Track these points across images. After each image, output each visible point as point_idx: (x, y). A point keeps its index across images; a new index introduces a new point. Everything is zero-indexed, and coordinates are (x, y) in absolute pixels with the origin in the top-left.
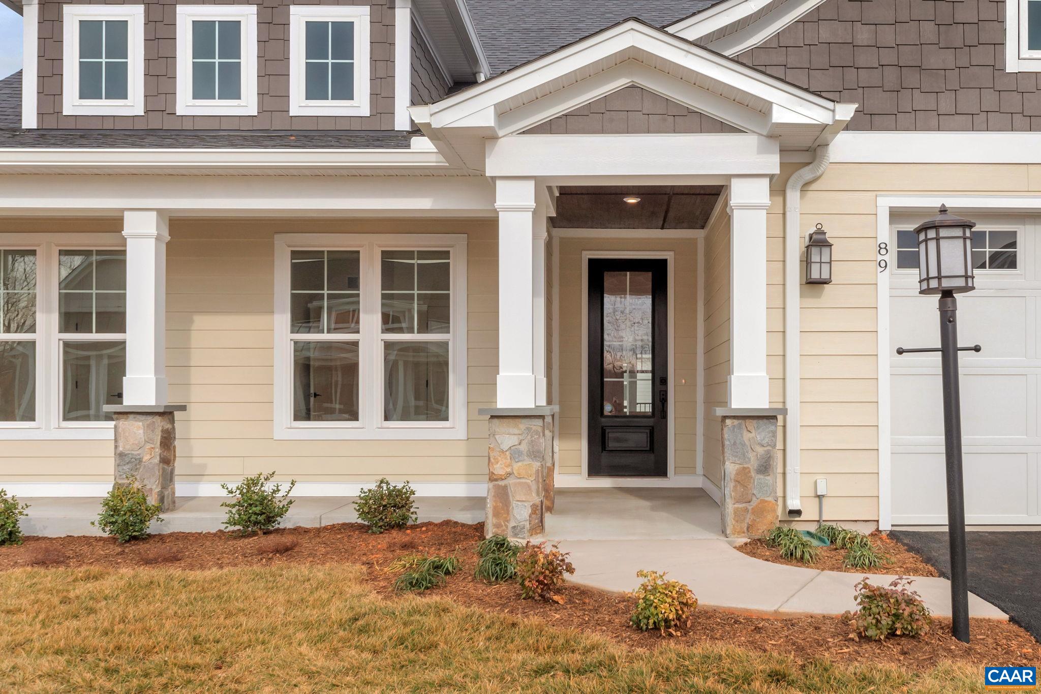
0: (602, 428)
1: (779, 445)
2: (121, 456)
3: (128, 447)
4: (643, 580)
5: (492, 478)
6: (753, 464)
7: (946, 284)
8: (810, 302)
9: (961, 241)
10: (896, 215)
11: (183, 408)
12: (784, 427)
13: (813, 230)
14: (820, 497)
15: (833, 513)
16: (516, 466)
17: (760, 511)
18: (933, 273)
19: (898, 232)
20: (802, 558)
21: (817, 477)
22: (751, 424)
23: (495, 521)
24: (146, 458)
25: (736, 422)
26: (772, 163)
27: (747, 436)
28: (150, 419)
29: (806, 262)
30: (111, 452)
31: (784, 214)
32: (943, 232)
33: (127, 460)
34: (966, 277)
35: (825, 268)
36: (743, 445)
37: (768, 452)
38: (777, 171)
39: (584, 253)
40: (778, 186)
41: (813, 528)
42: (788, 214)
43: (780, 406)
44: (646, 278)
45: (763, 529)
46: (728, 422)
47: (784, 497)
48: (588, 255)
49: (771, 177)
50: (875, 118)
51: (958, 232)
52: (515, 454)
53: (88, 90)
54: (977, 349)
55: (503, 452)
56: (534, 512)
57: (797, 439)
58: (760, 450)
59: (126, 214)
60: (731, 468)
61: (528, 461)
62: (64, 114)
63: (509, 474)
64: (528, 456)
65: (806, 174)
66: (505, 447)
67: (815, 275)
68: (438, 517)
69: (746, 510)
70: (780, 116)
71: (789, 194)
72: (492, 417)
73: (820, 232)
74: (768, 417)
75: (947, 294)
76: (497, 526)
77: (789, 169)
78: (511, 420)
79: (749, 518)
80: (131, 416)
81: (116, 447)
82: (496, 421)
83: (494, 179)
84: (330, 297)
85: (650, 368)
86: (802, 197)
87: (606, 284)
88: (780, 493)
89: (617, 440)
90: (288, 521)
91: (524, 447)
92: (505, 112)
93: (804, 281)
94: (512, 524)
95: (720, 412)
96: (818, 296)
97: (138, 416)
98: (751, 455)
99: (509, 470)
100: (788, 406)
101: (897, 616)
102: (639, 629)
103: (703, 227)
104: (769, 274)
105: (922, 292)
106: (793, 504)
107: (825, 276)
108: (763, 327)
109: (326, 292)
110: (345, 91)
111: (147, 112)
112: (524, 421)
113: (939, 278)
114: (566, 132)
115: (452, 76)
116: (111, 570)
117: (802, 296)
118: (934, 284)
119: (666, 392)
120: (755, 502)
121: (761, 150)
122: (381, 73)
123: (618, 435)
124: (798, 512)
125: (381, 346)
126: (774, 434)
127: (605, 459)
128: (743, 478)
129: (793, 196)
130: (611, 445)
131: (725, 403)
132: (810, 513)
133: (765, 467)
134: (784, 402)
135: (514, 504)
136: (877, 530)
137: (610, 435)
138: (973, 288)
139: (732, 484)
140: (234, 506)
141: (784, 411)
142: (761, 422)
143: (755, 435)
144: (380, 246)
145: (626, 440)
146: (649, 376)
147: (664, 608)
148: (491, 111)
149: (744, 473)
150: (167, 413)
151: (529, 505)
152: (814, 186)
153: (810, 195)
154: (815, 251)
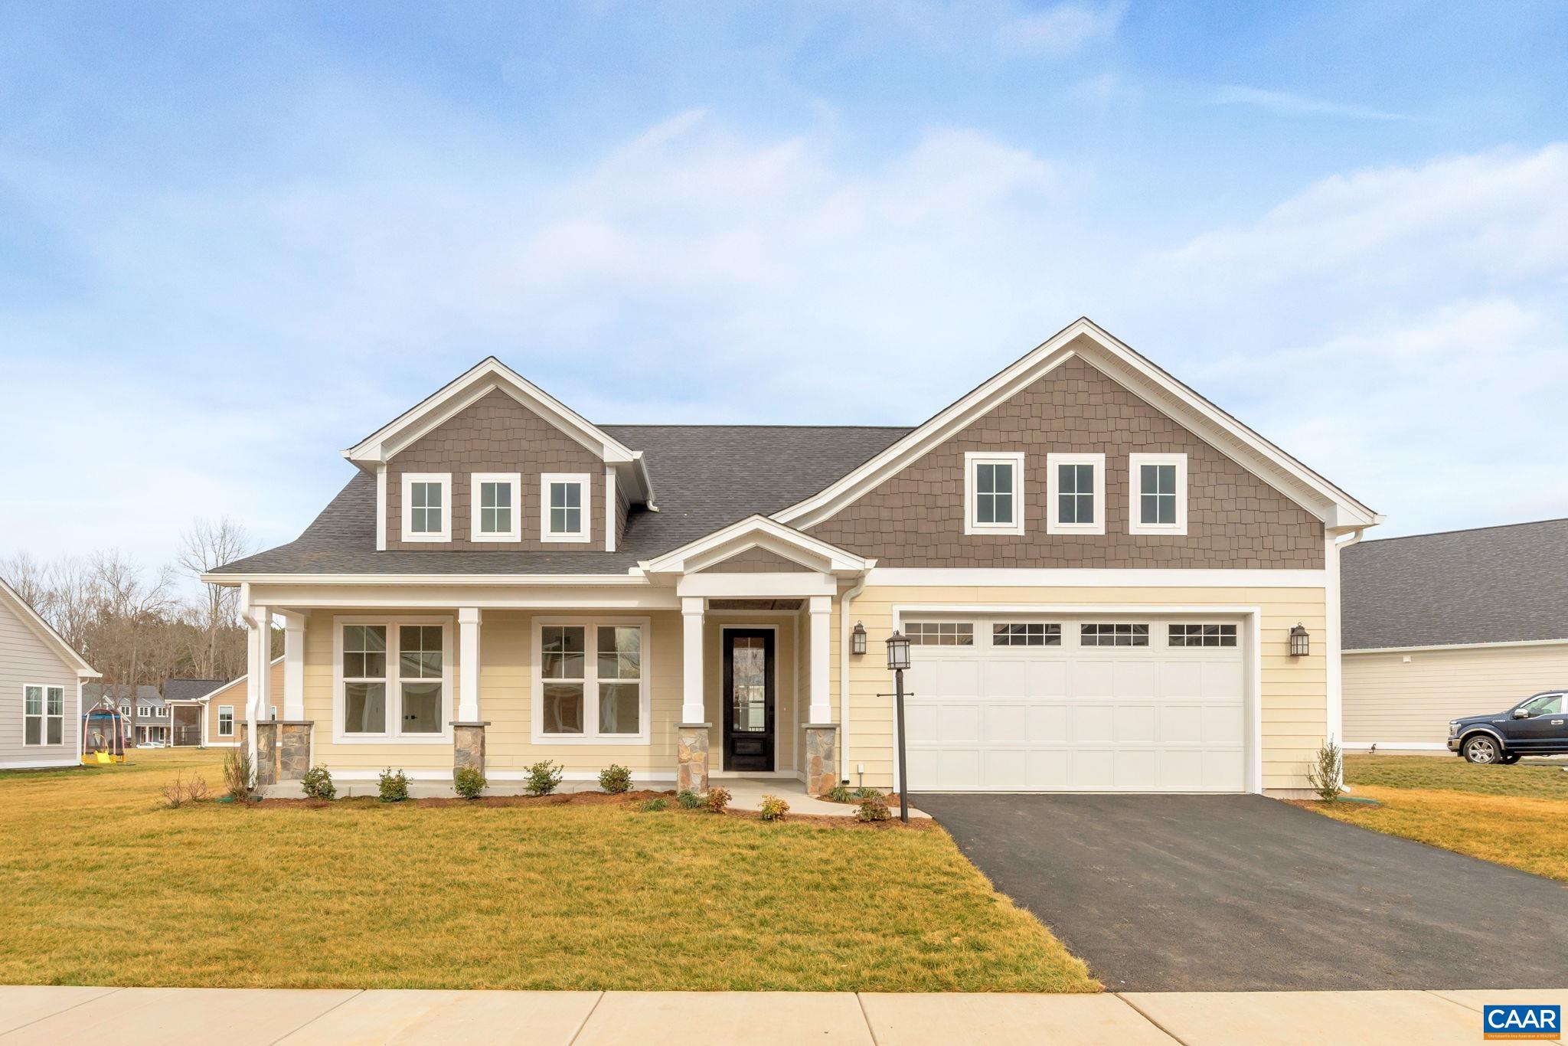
0: (733, 739)
1: (837, 745)
2: (458, 751)
3: (462, 746)
4: (764, 799)
5: (681, 761)
6: (822, 754)
7: (897, 666)
8: (855, 664)
9: (904, 648)
10: (903, 615)
11: (489, 724)
12: (840, 734)
13: (856, 624)
14: (860, 774)
15: (868, 783)
16: (693, 755)
17: (826, 780)
18: (892, 661)
19: (906, 624)
20: (845, 800)
21: (858, 763)
22: (821, 732)
23: (682, 785)
24: (473, 753)
25: (813, 731)
26: (833, 589)
27: (818, 739)
28: (475, 730)
29: (853, 642)
30: (452, 751)
31: (840, 615)
32: (896, 643)
33: (462, 754)
34: (906, 663)
35: (863, 646)
36: (816, 743)
37: (830, 747)
38: (835, 593)
39: (721, 625)
40: (836, 600)
41: (854, 791)
42: (842, 616)
43: (838, 723)
44: (761, 640)
45: (826, 790)
46: (809, 731)
47: (840, 774)
48: (723, 627)
49: (832, 597)
50: (891, 561)
51: (903, 643)
52: (693, 748)
53: (417, 527)
54: (912, 694)
55: (686, 747)
56: (703, 780)
57: (847, 741)
58: (826, 747)
59: (460, 609)
60: (810, 756)
61: (700, 752)
62: (403, 541)
63: (690, 759)
64: (700, 749)
65: (852, 592)
66: (687, 744)
67: (857, 650)
68: (642, 788)
69: (819, 780)
70: (835, 566)
71: (843, 603)
72: (680, 728)
73: (860, 626)
74: (831, 729)
75: (899, 670)
76: (683, 787)
77: (842, 590)
78: (690, 730)
79: (820, 784)
80: (464, 728)
81: (455, 746)
82: (683, 730)
83: (681, 597)
84: (565, 654)
85: (763, 699)
86: (850, 605)
87: (735, 642)
88: (837, 771)
89: (743, 747)
90: (556, 790)
91: (697, 745)
92: (688, 563)
93: (851, 652)
94: (691, 786)
95: (804, 725)
96: (860, 661)
97: (469, 729)
98: (821, 749)
99: (689, 757)
100: (842, 722)
101: (875, 811)
102: (764, 819)
103: (797, 609)
104: (831, 648)
105: (889, 669)
106: (845, 778)
107: (862, 650)
108: (827, 679)
109: (563, 652)
110: (575, 526)
111: (453, 540)
112: (698, 730)
113: (895, 663)
114: (721, 572)
115: (630, 502)
116: (479, 808)
117: (850, 660)
118: (892, 666)
119: (774, 716)
120: (823, 775)
121: (827, 582)
122: (597, 516)
123: (743, 744)
124: (847, 782)
125: (597, 685)
126: (833, 738)
127: (735, 760)
128: (816, 762)
129: (845, 605)
130: (738, 751)
131: (807, 721)
132: (854, 783)
133: (829, 756)
134: (840, 721)
135: (692, 775)
136: (893, 793)
137: (738, 744)
138: (909, 668)
139: (811, 765)
140: (531, 779)
141: (839, 725)
142: (827, 731)
143: (823, 739)
144: (597, 624)
145: (748, 747)
146: (763, 705)
147: (774, 809)
148: (682, 564)
149: (817, 759)
150: (481, 727)
151: (700, 776)
152: (857, 599)
153: (855, 604)
154: (857, 636)
